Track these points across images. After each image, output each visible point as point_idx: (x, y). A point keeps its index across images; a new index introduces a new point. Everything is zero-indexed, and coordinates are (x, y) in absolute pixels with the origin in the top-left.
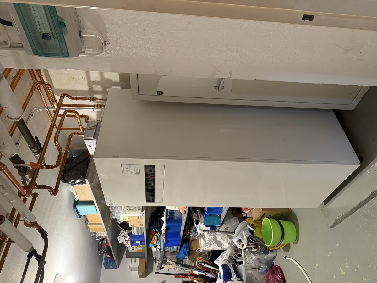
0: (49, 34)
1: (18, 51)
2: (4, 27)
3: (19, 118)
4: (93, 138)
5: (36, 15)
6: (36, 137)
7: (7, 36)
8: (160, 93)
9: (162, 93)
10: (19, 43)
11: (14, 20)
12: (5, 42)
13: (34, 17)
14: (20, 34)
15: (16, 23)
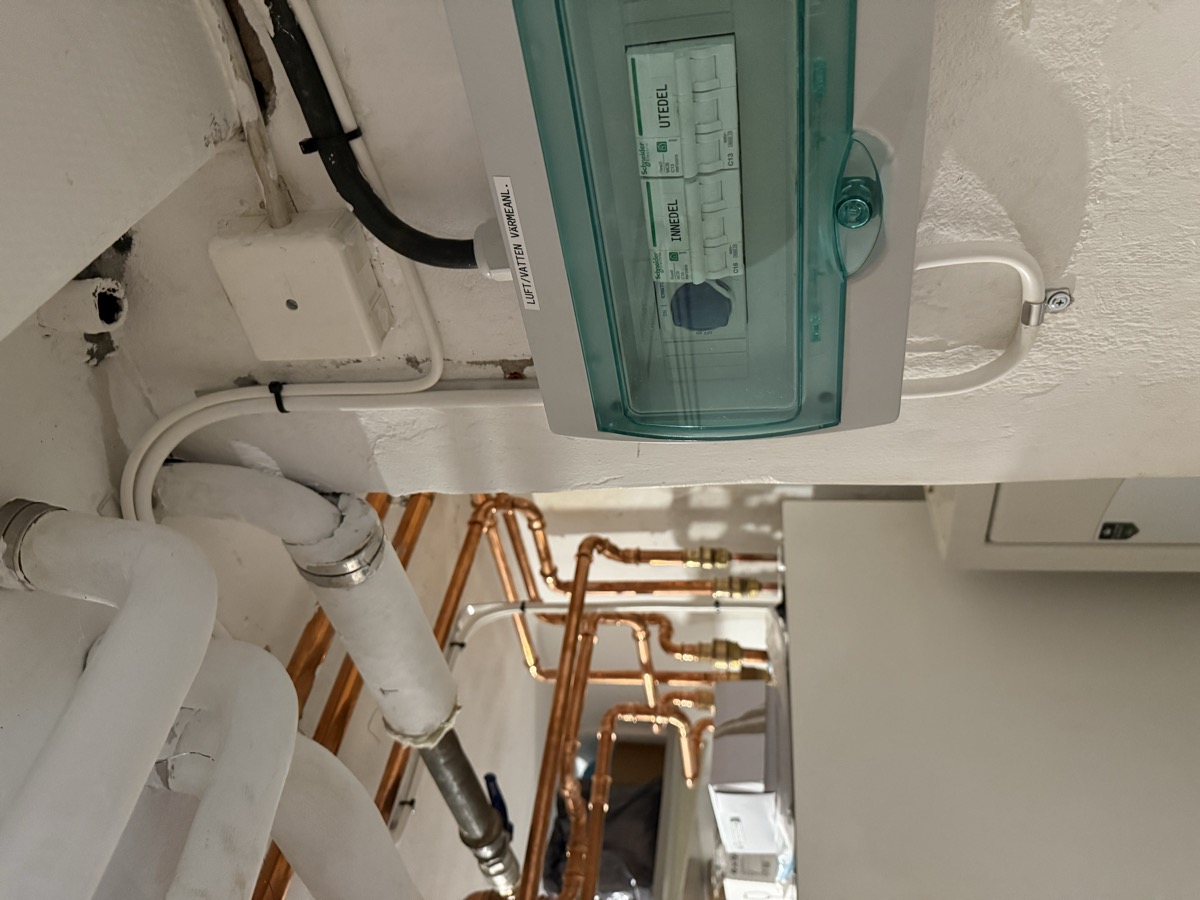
0: (727, 288)
1: (475, 406)
2: (417, 274)
3: (440, 730)
4: (759, 787)
5: (669, 157)
6: (490, 779)
7: (429, 329)
8: (1117, 532)
9: (1130, 532)
10: (485, 363)
11: (516, 217)
12: (412, 362)
13: (654, 170)
14: (536, 307)
15: (520, 240)
